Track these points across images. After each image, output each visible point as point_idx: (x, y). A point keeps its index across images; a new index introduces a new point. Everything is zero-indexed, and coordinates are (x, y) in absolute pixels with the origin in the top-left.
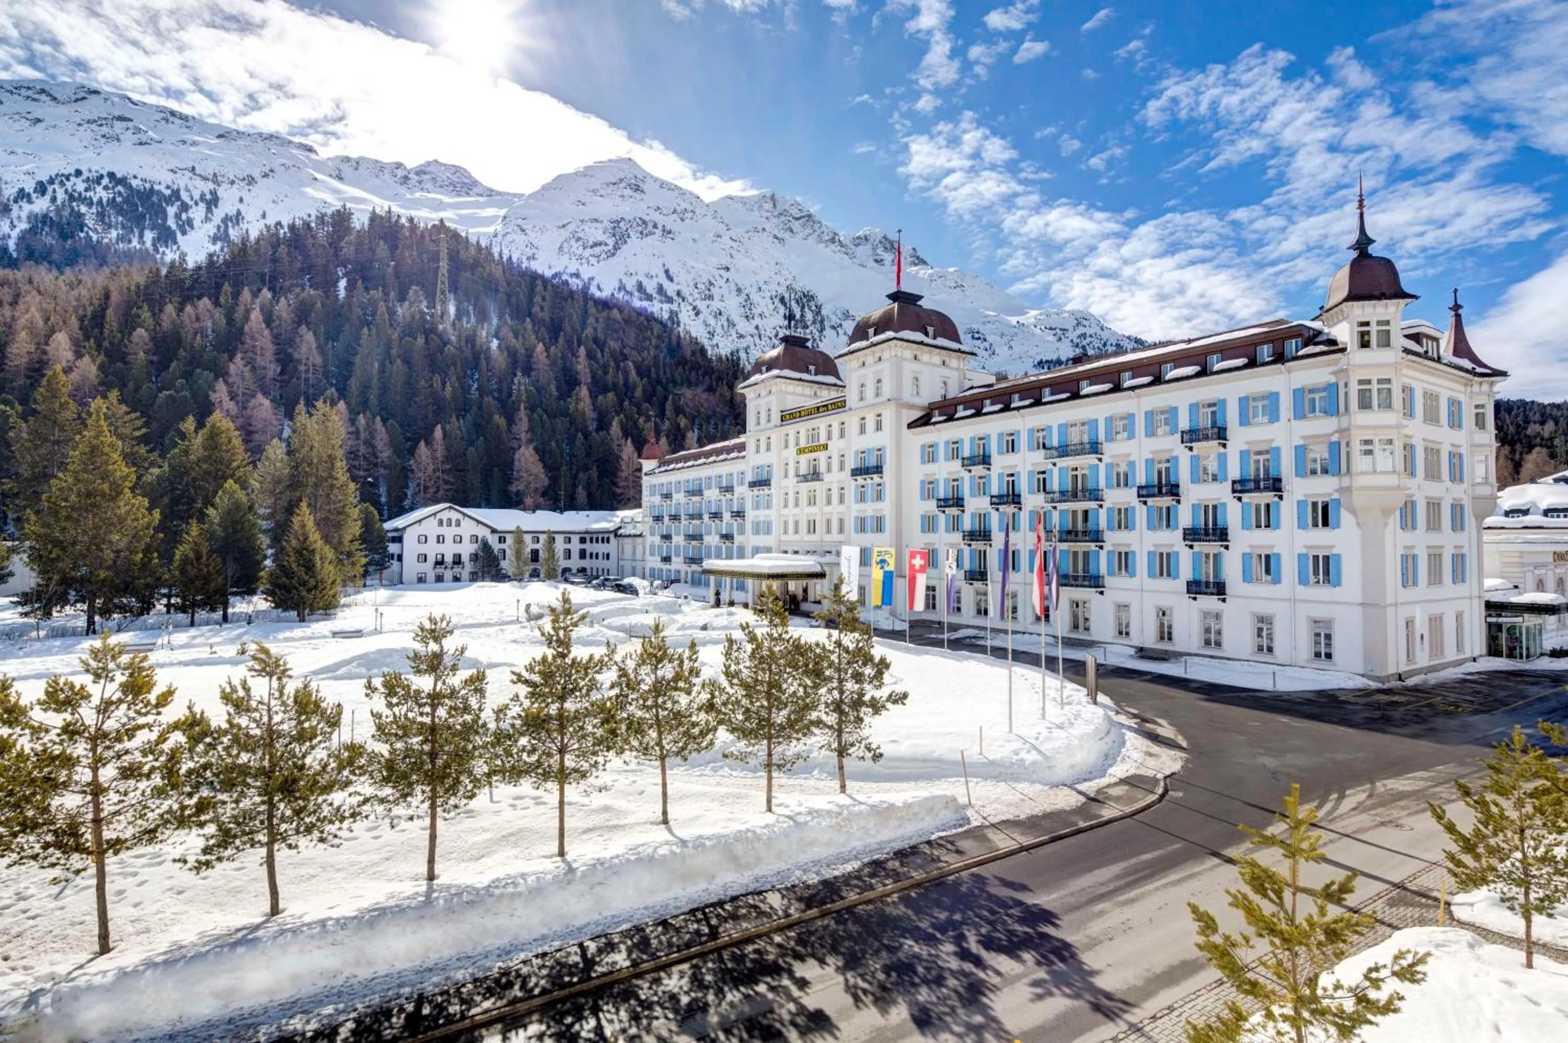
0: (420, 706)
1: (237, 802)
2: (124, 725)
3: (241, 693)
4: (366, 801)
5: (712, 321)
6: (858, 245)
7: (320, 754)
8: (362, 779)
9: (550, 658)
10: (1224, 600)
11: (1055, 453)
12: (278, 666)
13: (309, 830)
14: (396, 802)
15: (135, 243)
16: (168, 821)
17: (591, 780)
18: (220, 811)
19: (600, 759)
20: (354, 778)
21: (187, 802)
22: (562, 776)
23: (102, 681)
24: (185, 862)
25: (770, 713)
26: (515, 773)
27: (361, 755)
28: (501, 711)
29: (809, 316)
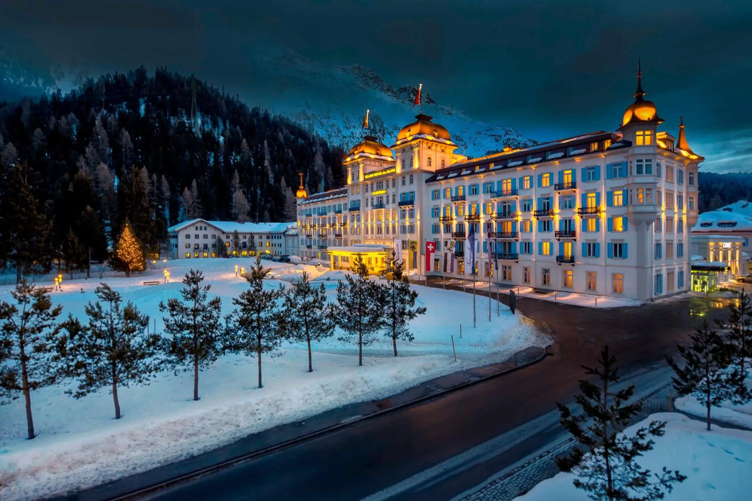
0: (188, 315)
1: (96, 363)
2: (36, 325)
3: (96, 310)
4: (162, 362)
5: (330, 130)
6: (400, 93)
7: (138, 339)
8: (160, 351)
9: (252, 292)
10: (573, 265)
11: (495, 195)
12: (115, 296)
13: (133, 377)
14: (177, 363)
15: (33, 84)
16: (60, 373)
17: (274, 351)
18: (88, 368)
19: (278, 341)
20: (155, 351)
21: (71, 364)
22: (260, 349)
23: (24, 303)
24: (71, 393)
25: (360, 319)
26: (237, 348)
27: (159, 340)
28: (228, 318)
29: (378, 128)
